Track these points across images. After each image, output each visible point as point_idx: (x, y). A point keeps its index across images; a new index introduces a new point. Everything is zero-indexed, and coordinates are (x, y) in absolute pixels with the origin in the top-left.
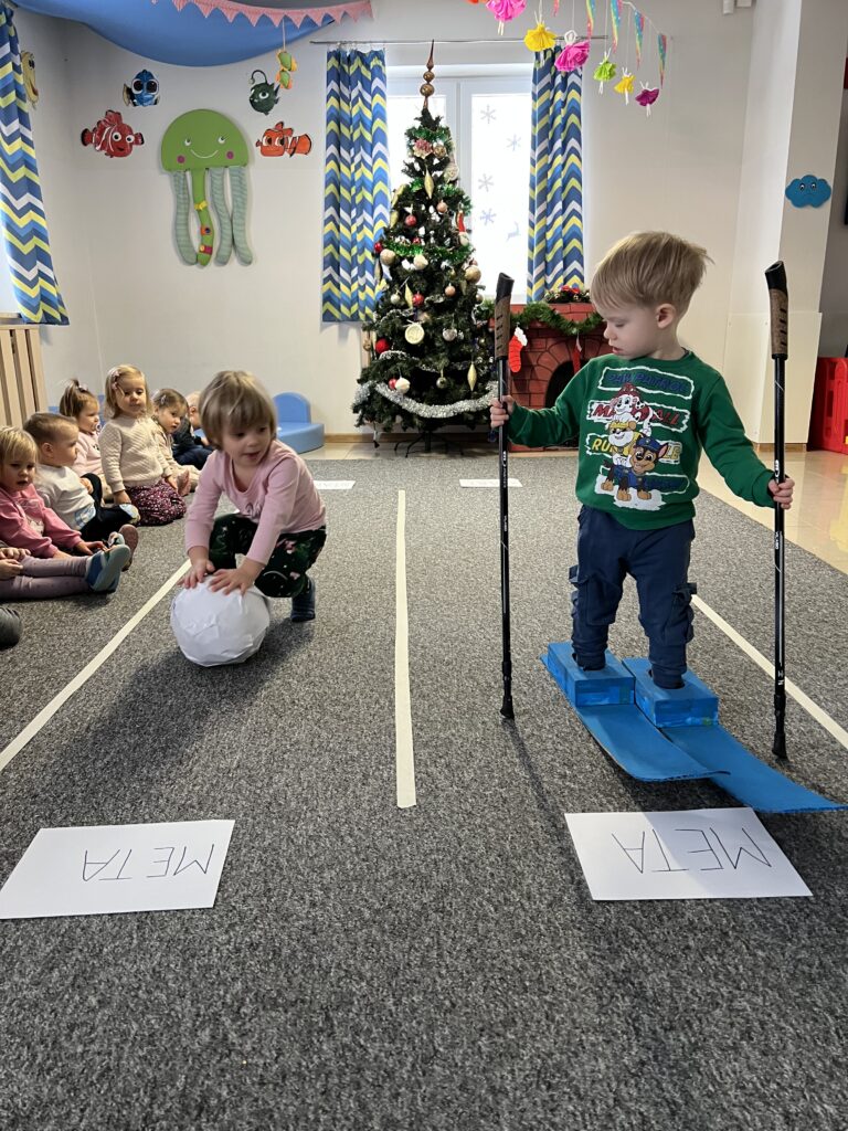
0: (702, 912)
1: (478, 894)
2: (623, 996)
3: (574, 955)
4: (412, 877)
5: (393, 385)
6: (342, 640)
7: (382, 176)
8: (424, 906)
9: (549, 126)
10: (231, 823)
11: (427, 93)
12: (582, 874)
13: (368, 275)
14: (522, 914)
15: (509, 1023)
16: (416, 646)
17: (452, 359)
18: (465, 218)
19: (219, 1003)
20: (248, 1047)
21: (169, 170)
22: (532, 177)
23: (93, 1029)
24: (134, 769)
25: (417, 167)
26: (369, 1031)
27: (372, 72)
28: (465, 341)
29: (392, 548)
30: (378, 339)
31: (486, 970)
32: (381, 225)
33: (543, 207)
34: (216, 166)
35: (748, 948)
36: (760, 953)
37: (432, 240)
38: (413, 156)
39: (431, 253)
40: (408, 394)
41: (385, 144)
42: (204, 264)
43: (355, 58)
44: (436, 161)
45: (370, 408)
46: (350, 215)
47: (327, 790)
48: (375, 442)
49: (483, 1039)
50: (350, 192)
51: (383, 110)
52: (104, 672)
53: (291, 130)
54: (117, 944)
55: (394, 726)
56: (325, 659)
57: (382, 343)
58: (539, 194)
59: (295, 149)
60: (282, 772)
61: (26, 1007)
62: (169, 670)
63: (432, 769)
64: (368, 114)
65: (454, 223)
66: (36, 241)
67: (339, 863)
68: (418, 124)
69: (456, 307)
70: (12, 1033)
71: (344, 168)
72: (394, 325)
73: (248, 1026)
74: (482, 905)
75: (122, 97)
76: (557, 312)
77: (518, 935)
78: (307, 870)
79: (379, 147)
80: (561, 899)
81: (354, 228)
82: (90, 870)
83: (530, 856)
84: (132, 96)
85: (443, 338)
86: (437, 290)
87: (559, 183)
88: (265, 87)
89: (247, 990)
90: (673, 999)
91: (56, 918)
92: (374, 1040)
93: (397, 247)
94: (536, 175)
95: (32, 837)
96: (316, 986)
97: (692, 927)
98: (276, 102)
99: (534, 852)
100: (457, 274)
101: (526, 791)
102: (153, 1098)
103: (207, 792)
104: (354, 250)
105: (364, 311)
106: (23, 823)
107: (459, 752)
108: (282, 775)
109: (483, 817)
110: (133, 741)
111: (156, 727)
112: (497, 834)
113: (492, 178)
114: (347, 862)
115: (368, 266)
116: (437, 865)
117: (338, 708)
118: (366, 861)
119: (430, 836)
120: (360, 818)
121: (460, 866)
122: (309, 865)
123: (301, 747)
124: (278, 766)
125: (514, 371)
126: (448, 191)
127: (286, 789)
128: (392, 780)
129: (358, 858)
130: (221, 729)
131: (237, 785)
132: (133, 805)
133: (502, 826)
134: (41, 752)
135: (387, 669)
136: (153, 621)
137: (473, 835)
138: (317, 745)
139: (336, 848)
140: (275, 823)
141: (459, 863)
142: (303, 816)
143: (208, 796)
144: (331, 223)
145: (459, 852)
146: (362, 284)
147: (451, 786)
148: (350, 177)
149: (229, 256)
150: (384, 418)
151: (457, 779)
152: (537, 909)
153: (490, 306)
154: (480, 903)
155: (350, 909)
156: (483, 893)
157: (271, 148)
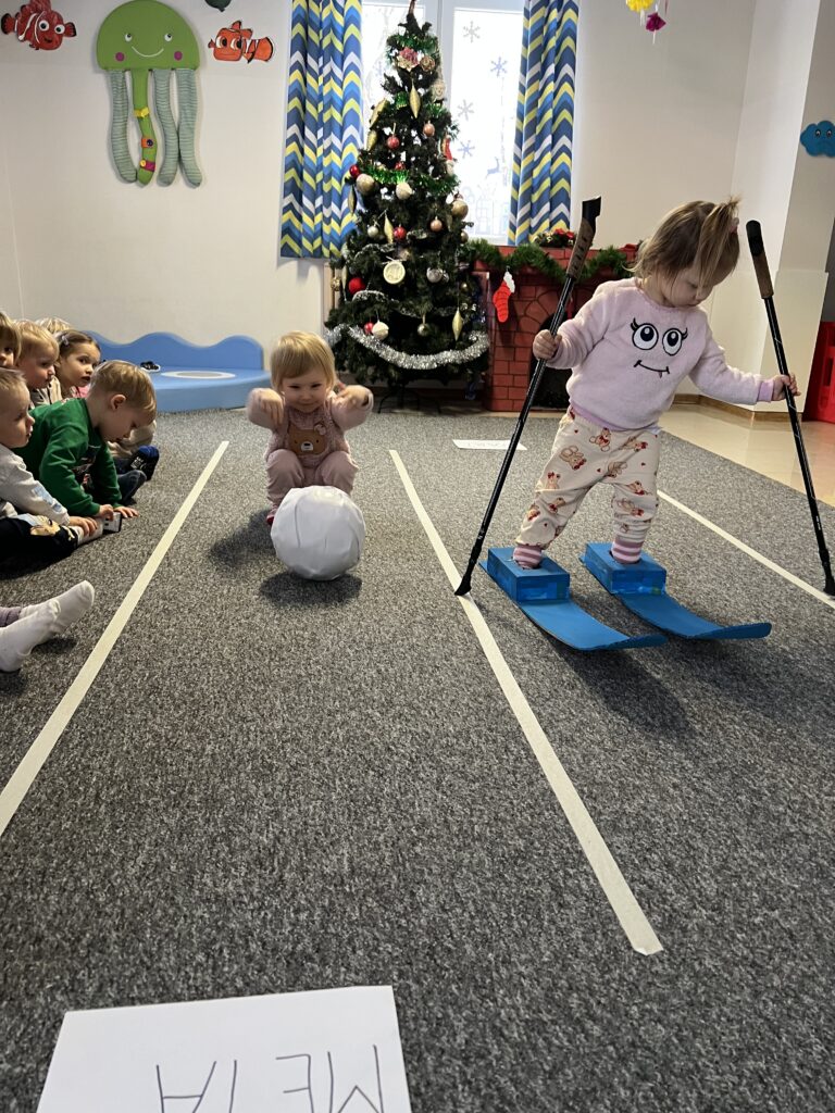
5: (370, 329)
6: (412, 648)
7: (354, 93)
9: (543, 47)
10: (385, 993)
13: (334, 207)
16: (514, 658)
17: (437, 304)
18: (451, 145)
21: (106, 69)
22: (520, 105)
25: (398, 80)
28: (450, 284)
29: (415, 520)
30: (350, 277)
32: (352, 152)
33: (532, 140)
34: (161, 68)
38: (397, 68)
39: (416, 181)
41: (358, 54)
42: (145, 183)
44: (421, 77)
46: (316, 135)
47: (510, 919)
50: (317, 109)
51: (358, 15)
53: (250, 32)
55: (552, 792)
56: (402, 677)
57: (355, 283)
58: (527, 125)
59: (254, 53)
60: (425, 882)
62: (192, 694)
63: (647, 874)
64: (340, 20)
65: (439, 150)
68: (402, 31)
69: (441, 243)
72: (371, 261)
76: (551, 257)
79: (351, 58)
81: (320, 151)
85: (426, 279)
86: (420, 224)
87: (549, 115)
93: (376, 172)
94: (525, 104)
100: (442, 208)
101: (812, 918)
103: (322, 924)
104: (319, 177)
105: (328, 247)
106: (27, 1004)
107: (670, 839)
108: (428, 888)
109: (778, 970)
110: (172, 822)
111: (202, 795)
112: (821, 1009)
113: (471, 104)
114: (615, 1084)
115: (335, 197)
116: (766, 1084)
117: (457, 760)
118: (645, 1078)
119: (719, 1017)
120: (590, 979)
121: (804, 1085)
122: (553, 1091)
123: (435, 833)
124: (414, 870)
125: (501, 320)
126: (435, 111)
127: (445, 916)
128: (597, 896)
129: (629, 1070)
130: (302, 798)
131: (364, 908)
132: (208, 956)
133: (818, 990)
134: (31, 845)
135: (494, 694)
136: (148, 616)
137: (785, 1011)
138: (455, 829)
139: (581, 1049)
140: (456, 991)
141: (798, 1078)
142: (495, 974)
143: (326, 933)
144: (294, 143)
145: (785, 1052)
146: (327, 216)
147: (695, 907)
148: (317, 90)
149: (175, 174)
150: (357, 366)
151: (696, 894)
153: (478, 246)
157: (225, 52)
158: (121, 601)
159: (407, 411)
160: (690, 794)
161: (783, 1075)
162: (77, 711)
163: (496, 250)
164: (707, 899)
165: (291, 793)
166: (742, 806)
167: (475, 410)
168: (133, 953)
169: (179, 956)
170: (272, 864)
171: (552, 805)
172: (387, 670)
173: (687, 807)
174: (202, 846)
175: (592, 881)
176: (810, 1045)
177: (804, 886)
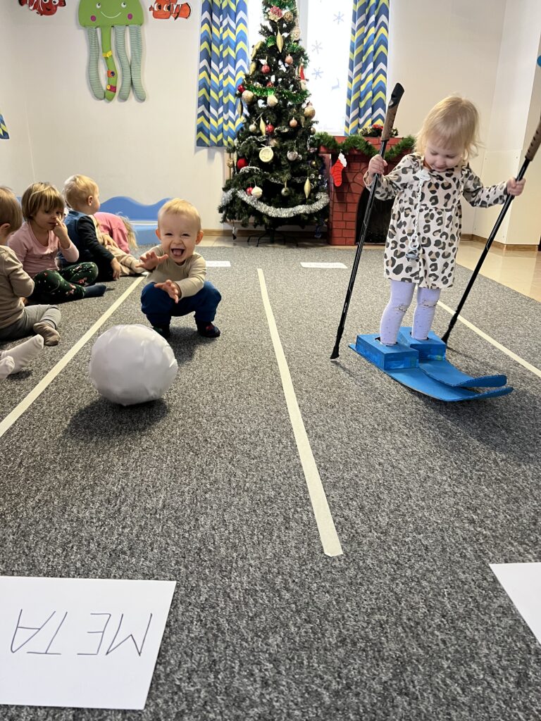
1: (438, 670)
4: (363, 645)
5: (250, 192)
6: (238, 384)
7: (242, 37)
8: (384, 685)
9: (366, 4)
13: (230, 113)
14: (493, 697)
16: (301, 390)
17: (294, 175)
18: (304, 70)
21: (85, 26)
22: (352, 42)
28: (303, 161)
29: (262, 310)
30: (239, 158)
32: (241, 75)
33: (359, 66)
34: (120, 25)
37: (281, 85)
38: (268, 19)
39: (280, 94)
40: (261, 199)
41: (245, 12)
42: (110, 100)
44: (285, 25)
45: (232, 209)
46: (218, 66)
47: (253, 535)
48: (233, 235)
50: (219, 49)
52: (35, 408)
55: (301, 466)
56: (226, 400)
57: (242, 161)
58: (357, 56)
59: (178, 14)
60: (206, 514)
63: (346, 512)
65: (297, 74)
67: (282, 624)
69: (297, 135)
71: (215, 30)
72: (251, 147)
74: (446, 685)
76: (370, 143)
78: (251, 634)
79: (241, 15)
80: (526, 675)
81: (221, 77)
83: (474, 617)
85: (287, 159)
86: (283, 122)
87: (371, 49)
93: (255, 89)
94: (355, 42)
99: (477, 611)
100: (298, 112)
101: (443, 539)
103: (137, 536)
104: (221, 94)
105: (227, 139)
107: (367, 494)
108: (207, 517)
109: (411, 567)
110: (62, 478)
111: (84, 464)
112: (432, 589)
113: (322, 44)
114: (290, 624)
115: (231, 106)
116: (383, 628)
117: (247, 447)
118: (310, 622)
119: (366, 591)
120: (292, 568)
121: (407, 630)
122: (251, 627)
123: (221, 487)
124: (202, 507)
125: (336, 185)
126: (293, 48)
127: (213, 532)
128: (311, 524)
129: (300, 618)
130: (144, 466)
131: (165, 527)
132: (64, 550)
133: (434, 579)
135: (282, 410)
136: (78, 364)
137: (408, 589)
138: (234, 485)
139: (275, 606)
140: (208, 573)
141: (405, 626)
142: (234, 565)
143: (138, 539)
144: (205, 72)
145: (401, 611)
146: (226, 119)
147: (371, 532)
148: (219, 37)
149: (129, 93)
150: (242, 217)
151: (373, 524)
152: (507, 691)
153: (321, 136)
154: (444, 681)
155: (307, 690)
156: (442, 667)
157: (160, 13)
158: (63, 356)
159: (276, 245)
160: (388, 468)
161: (396, 624)
163: (333, 139)
164: (380, 527)
165: (138, 464)
166: (419, 476)
167: (321, 244)
168: (20, 547)
169: (47, 549)
170: (116, 502)
171: (299, 472)
172: (218, 396)
173: (384, 475)
174: (76, 491)
175: (310, 516)
176: (418, 609)
177: (444, 522)
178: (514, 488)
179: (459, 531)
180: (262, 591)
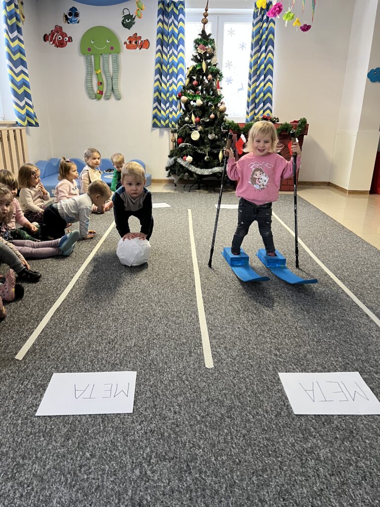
0: (340, 421)
1: (245, 410)
2: (311, 459)
3: (288, 440)
4: (216, 401)
5: (185, 159)
6: (172, 285)
7: (182, 61)
8: (222, 415)
9: (260, 39)
10: (135, 373)
11: (205, 23)
12: (288, 402)
13: (174, 107)
14: (265, 420)
15: (264, 470)
16: (205, 289)
17: (212, 148)
18: (220, 82)
19: (141, 457)
20: (156, 478)
21: (84, 55)
22: (251, 63)
23: (90, 468)
24: (89, 346)
25: (199, 57)
26: (206, 472)
27: (179, 11)
28: (218, 140)
30: (178, 137)
31: (252, 445)
32: (181, 84)
33: (255, 77)
34: (106, 53)
35: (362, 439)
36: (367, 441)
37: (204, 92)
38: (197, 52)
39: (204, 99)
40: (192, 163)
41: (183, 45)
42: (99, 99)
43: (171, 4)
44: (208, 55)
45: (173, 169)
46: (166, 78)
47: (174, 358)
48: (175, 183)
49: (254, 477)
50: (167, 68)
51: (184, 29)
53: (140, 37)
54: (94, 428)
55: (200, 328)
56: (165, 294)
57: (180, 140)
58: (253, 71)
59: (142, 46)
60: (154, 349)
61: (60, 456)
62: (98, 298)
63: (218, 350)
64: (176, 31)
65: (215, 85)
66: (24, 88)
67: (184, 393)
68: (200, 37)
69: (214, 124)
70: (56, 469)
71: (164, 56)
72: (186, 131)
73: (155, 468)
75: (62, 19)
77: (264, 430)
78: (171, 396)
79: (181, 47)
80: (280, 413)
81: (168, 85)
82: (78, 394)
83: (265, 393)
84: (67, 19)
85: (208, 138)
86: (206, 115)
87: (263, 66)
88: (129, 17)
89: (152, 452)
90: (332, 461)
91: (67, 416)
92: (208, 476)
93: (189, 95)
94: (252, 62)
95: (51, 377)
96: (181, 450)
97: (337, 428)
98: (134, 23)
99: (267, 391)
100: (215, 109)
101: (260, 362)
102: (119, 500)
104: (168, 95)
105: (171, 123)
106: (45, 370)
107: (229, 342)
109: (243, 373)
110: (87, 332)
111: (96, 325)
112: (250, 382)
113: (231, 62)
114: (187, 393)
115: (174, 102)
116: (226, 396)
117: (174, 318)
118: (195, 393)
119: (221, 382)
120: (190, 373)
121: (236, 397)
122: (171, 394)
123: (161, 337)
124: (152, 346)
126: (213, 69)
127: (157, 357)
128: (202, 354)
129: (192, 391)
130: (125, 327)
131: (135, 354)
132: (91, 363)
133: (252, 378)
134: (48, 336)
135: (193, 300)
136: (88, 272)
137: (240, 382)
138: (167, 336)
139: (181, 386)
140: (154, 373)
141: (235, 395)
142: (165, 370)
143: (123, 359)
144: (158, 82)
145: (235, 390)
146: (171, 111)
147: (228, 358)
148: (167, 60)
149: (110, 96)
150: (180, 174)
151: (230, 355)
152: (271, 418)
153: (230, 124)
154: (246, 414)
155: (191, 415)
156: (247, 410)
157: (131, 45)
158: (80, 268)
159: (201, 191)
160: (242, 330)
161: (231, 394)
162: (63, 301)
163: (237, 125)
164: (232, 356)
165: (122, 326)
166: (256, 334)
167: (229, 190)
168: (72, 361)
169: (84, 363)
170: (113, 343)
171: (198, 331)
172: (161, 292)
173: (239, 333)
175: (201, 351)
176: (242, 389)
177: (263, 355)
178: (301, 341)
179: (268, 359)
180: (177, 381)
